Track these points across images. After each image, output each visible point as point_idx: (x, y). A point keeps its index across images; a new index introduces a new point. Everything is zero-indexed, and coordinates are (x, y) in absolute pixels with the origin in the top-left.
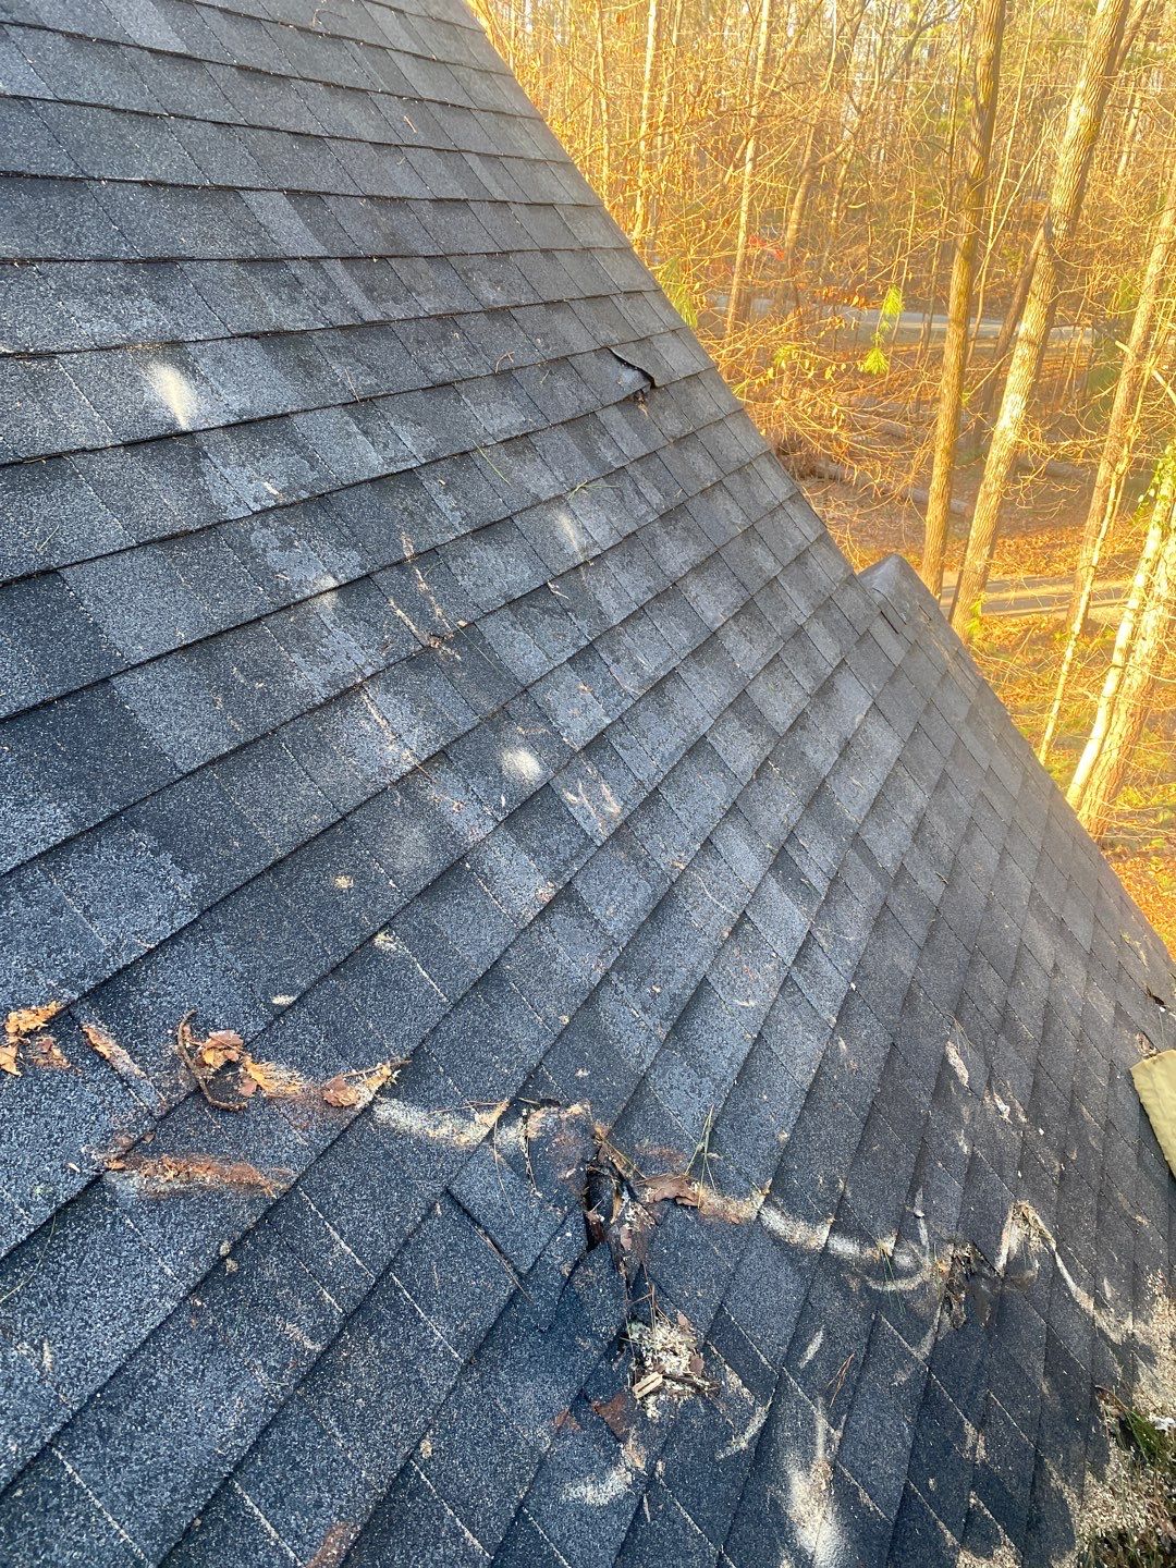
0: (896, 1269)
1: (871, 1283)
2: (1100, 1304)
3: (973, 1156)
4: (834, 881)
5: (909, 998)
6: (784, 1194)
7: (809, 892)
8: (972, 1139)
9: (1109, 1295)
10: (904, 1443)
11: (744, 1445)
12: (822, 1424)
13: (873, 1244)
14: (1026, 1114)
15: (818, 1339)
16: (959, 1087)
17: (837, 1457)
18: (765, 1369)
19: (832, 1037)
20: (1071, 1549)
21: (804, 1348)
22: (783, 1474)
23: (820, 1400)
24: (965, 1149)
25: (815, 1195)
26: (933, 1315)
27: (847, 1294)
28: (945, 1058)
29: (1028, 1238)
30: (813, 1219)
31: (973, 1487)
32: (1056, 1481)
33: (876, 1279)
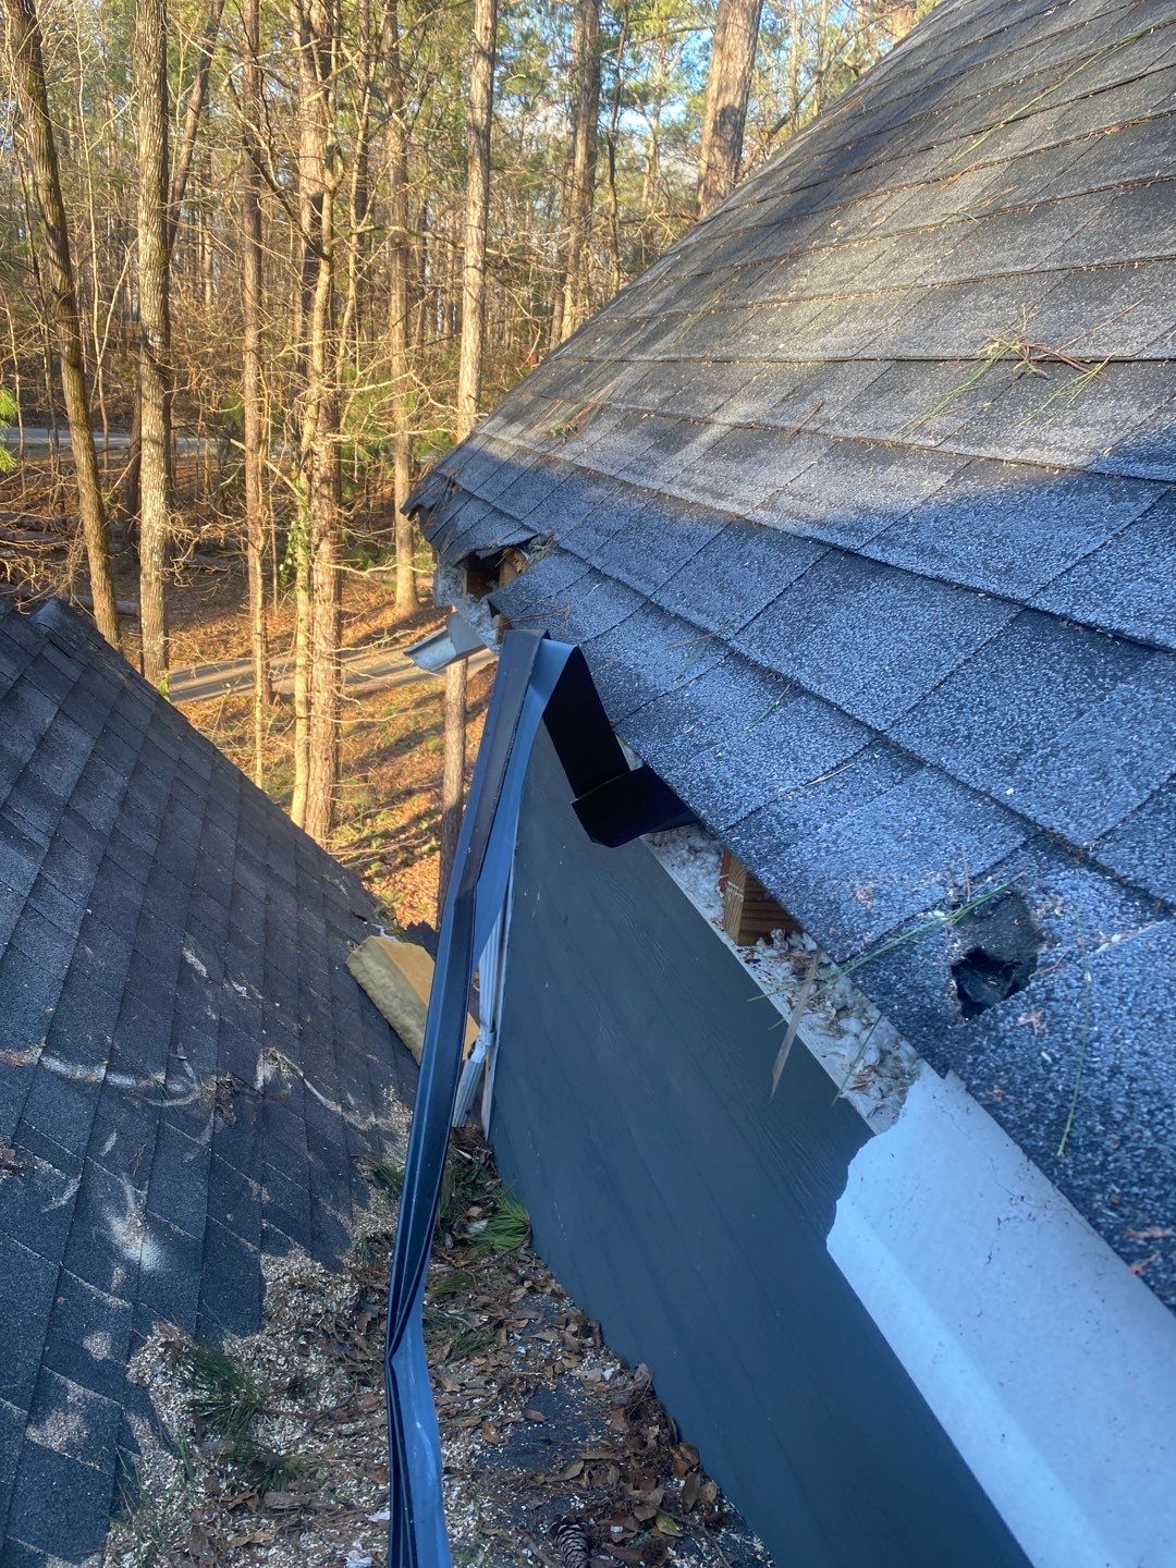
0: (170, 1093)
1: (150, 1102)
2: (346, 1107)
3: (221, 1021)
4: (53, 839)
5: (141, 919)
6: (58, 1047)
7: (32, 847)
8: (219, 1011)
9: (353, 1103)
10: (200, 1194)
11: (64, 1202)
12: (129, 1190)
13: (146, 1077)
14: (261, 993)
15: (113, 1138)
16: (200, 977)
17: (146, 1207)
18: (70, 1158)
19: (77, 945)
20: (349, 1246)
21: (103, 1143)
22: (103, 1220)
23: (124, 1174)
24: (214, 1017)
25: (86, 1047)
26: (208, 1117)
27: (132, 1109)
28: (183, 959)
29: (278, 1069)
30: (90, 1063)
31: (263, 1217)
32: (330, 1211)
33: (154, 1098)
